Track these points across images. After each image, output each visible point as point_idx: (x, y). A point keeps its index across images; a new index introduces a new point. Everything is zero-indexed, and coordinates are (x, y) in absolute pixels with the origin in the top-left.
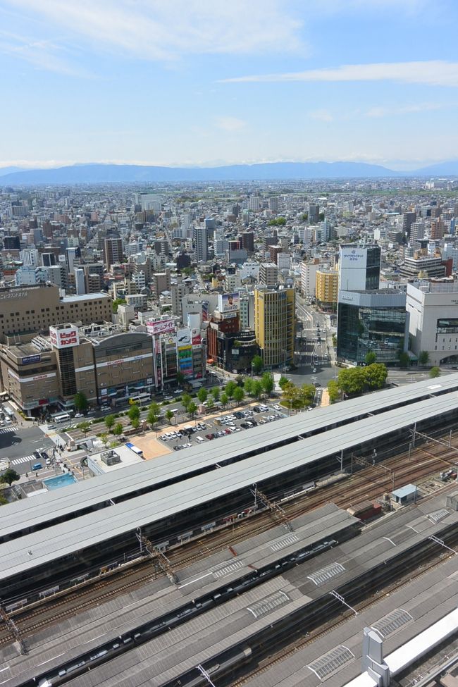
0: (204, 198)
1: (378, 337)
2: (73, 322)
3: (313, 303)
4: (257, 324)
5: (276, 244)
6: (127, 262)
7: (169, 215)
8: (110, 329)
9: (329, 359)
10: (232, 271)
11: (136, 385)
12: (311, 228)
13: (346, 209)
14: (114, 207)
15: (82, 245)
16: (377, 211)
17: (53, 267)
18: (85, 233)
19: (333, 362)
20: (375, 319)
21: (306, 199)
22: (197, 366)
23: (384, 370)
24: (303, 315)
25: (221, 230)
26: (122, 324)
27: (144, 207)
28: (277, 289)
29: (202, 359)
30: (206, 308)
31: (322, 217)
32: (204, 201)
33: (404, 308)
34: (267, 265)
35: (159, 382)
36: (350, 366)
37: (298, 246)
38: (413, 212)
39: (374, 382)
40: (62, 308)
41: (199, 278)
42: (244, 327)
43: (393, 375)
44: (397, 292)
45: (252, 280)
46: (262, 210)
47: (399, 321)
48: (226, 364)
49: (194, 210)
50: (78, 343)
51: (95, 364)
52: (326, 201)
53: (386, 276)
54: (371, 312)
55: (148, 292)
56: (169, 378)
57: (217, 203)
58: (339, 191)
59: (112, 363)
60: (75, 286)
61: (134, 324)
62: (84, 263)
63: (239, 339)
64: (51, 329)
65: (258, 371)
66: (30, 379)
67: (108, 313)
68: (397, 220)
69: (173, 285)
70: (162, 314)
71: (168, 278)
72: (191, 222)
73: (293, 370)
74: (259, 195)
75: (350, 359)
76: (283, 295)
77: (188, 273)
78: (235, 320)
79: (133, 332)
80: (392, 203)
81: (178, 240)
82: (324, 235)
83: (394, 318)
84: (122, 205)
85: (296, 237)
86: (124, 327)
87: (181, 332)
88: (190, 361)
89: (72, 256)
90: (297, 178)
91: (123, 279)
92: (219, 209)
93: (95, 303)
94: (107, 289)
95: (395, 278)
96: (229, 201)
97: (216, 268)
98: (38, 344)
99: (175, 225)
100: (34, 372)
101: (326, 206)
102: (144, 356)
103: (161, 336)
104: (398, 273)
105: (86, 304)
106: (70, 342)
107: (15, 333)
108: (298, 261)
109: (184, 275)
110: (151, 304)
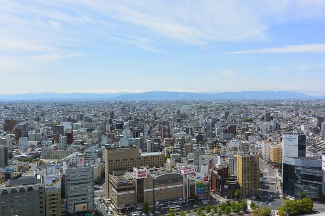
0: (211, 107)
1: (307, 184)
2: (145, 166)
3: (268, 163)
4: (238, 172)
5: (248, 131)
6: (172, 137)
7: (193, 115)
8: (163, 171)
9: (278, 194)
10: (224, 144)
11: (173, 201)
12: (266, 123)
13: (285, 114)
14: (167, 111)
15: (151, 128)
16: (302, 116)
17: (137, 138)
18: (153, 123)
19: (281, 196)
20: (304, 173)
21: (263, 109)
22: (206, 193)
23: (311, 203)
24: (263, 169)
25: (219, 123)
26: (168, 168)
27: (182, 111)
28: (249, 154)
29: (208, 189)
30: (211, 163)
31: (272, 118)
32: (211, 109)
33: (321, 168)
34: (243, 142)
35: (186, 200)
36: (291, 199)
37: (260, 132)
38: (322, 117)
39: (305, 209)
40: (140, 158)
41: (208, 147)
42: (231, 174)
43: (316, 206)
44: (316, 159)
45: (235, 149)
46: (240, 114)
47: (319, 175)
48: (221, 193)
49: (206, 113)
50: (146, 177)
51: (154, 188)
52: (273, 110)
53: (309, 150)
54: (301, 169)
55: (182, 153)
56: (191, 198)
57: (217, 110)
58: (281, 105)
59: (162, 188)
60: (146, 148)
61: (174, 169)
62: (152, 137)
63: (229, 180)
64: (134, 169)
65: (238, 198)
66: (122, 193)
67: (162, 163)
68: (313, 121)
69: (194, 150)
70: (188, 164)
71: (192, 146)
72: (204, 119)
73: (258, 199)
74: (239, 106)
75: (290, 195)
76: (252, 158)
77: (202, 144)
78: (227, 169)
79: (173, 173)
80: (310, 112)
81: (198, 127)
82: (273, 127)
83: (316, 173)
84: (171, 110)
85: (258, 128)
86: (169, 170)
87: (198, 175)
88: (202, 190)
89: (146, 134)
90: (259, 99)
91: (169, 146)
92: (218, 113)
93: (156, 157)
94: (161, 150)
95: (314, 151)
96: (223, 109)
97: (216, 142)
98: (128, 176)
99: (196, 120)
100: (124, 190)
101: (274, 112)
102: (179, 186)
103: (188, 176)
104: (316, 148)
105: (151, 157)
106: (142, 176)
107: (117, 170)
108: (259, 140)
109: (200, 144)
110: (183, 159)
